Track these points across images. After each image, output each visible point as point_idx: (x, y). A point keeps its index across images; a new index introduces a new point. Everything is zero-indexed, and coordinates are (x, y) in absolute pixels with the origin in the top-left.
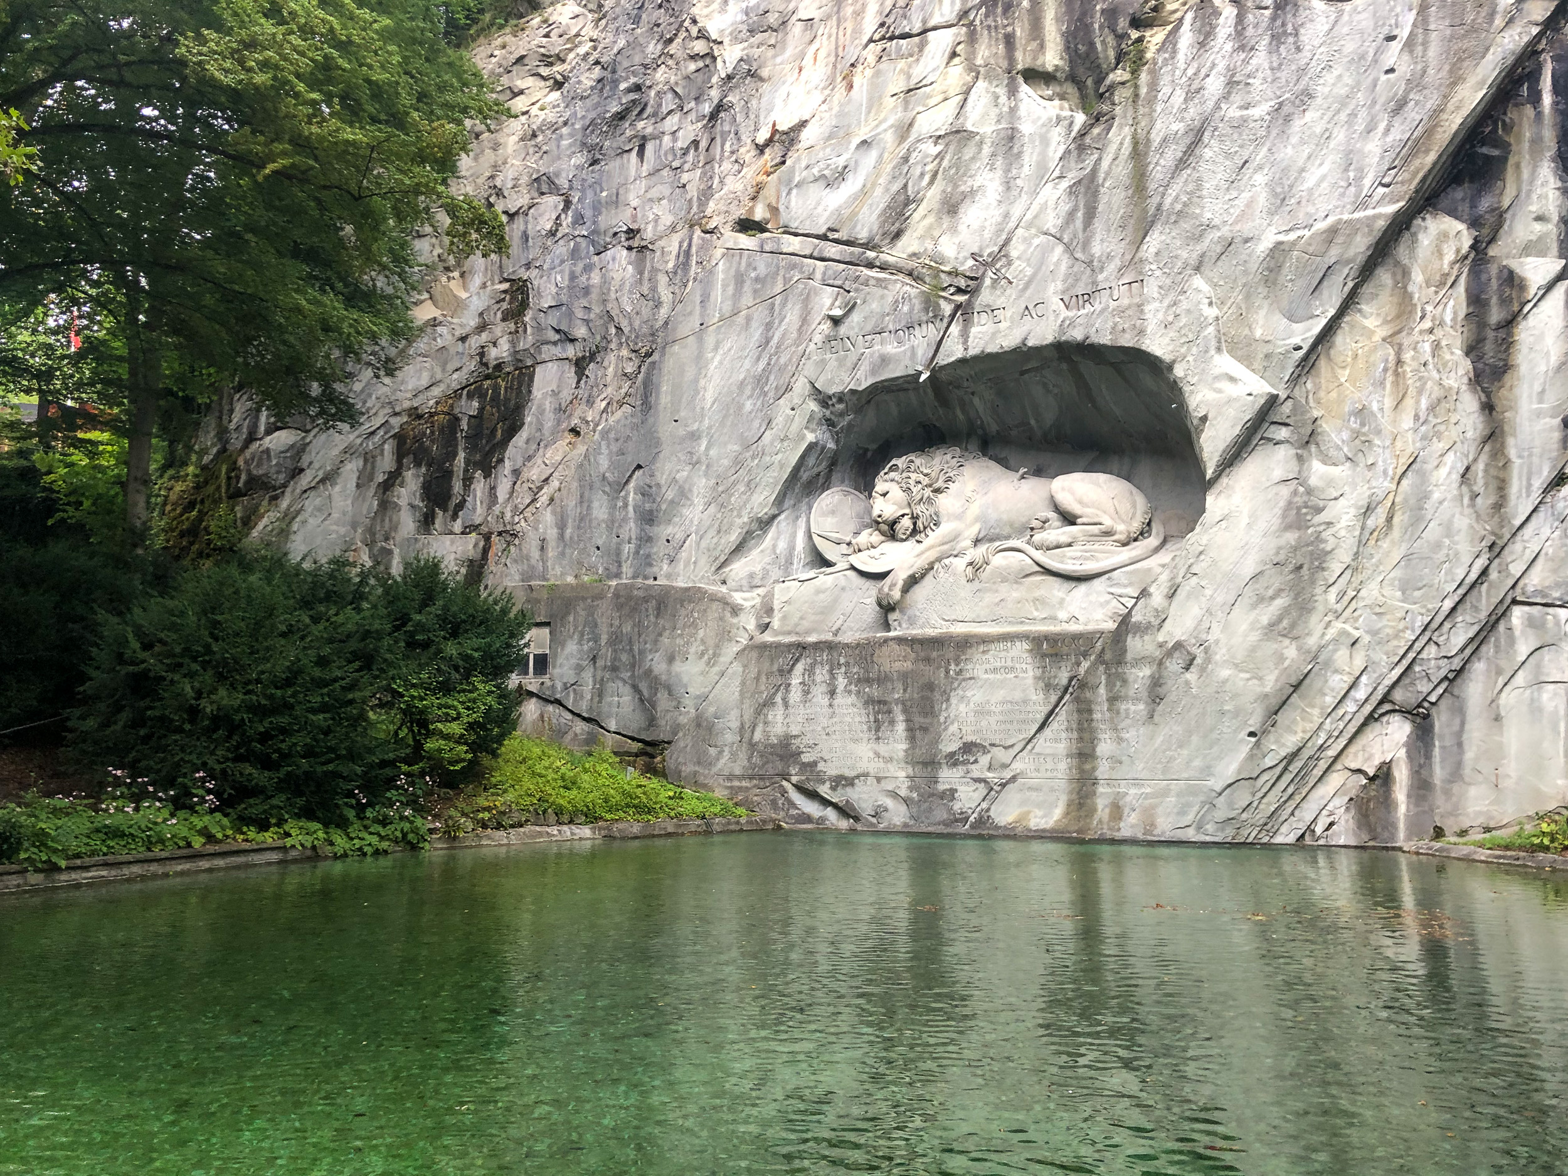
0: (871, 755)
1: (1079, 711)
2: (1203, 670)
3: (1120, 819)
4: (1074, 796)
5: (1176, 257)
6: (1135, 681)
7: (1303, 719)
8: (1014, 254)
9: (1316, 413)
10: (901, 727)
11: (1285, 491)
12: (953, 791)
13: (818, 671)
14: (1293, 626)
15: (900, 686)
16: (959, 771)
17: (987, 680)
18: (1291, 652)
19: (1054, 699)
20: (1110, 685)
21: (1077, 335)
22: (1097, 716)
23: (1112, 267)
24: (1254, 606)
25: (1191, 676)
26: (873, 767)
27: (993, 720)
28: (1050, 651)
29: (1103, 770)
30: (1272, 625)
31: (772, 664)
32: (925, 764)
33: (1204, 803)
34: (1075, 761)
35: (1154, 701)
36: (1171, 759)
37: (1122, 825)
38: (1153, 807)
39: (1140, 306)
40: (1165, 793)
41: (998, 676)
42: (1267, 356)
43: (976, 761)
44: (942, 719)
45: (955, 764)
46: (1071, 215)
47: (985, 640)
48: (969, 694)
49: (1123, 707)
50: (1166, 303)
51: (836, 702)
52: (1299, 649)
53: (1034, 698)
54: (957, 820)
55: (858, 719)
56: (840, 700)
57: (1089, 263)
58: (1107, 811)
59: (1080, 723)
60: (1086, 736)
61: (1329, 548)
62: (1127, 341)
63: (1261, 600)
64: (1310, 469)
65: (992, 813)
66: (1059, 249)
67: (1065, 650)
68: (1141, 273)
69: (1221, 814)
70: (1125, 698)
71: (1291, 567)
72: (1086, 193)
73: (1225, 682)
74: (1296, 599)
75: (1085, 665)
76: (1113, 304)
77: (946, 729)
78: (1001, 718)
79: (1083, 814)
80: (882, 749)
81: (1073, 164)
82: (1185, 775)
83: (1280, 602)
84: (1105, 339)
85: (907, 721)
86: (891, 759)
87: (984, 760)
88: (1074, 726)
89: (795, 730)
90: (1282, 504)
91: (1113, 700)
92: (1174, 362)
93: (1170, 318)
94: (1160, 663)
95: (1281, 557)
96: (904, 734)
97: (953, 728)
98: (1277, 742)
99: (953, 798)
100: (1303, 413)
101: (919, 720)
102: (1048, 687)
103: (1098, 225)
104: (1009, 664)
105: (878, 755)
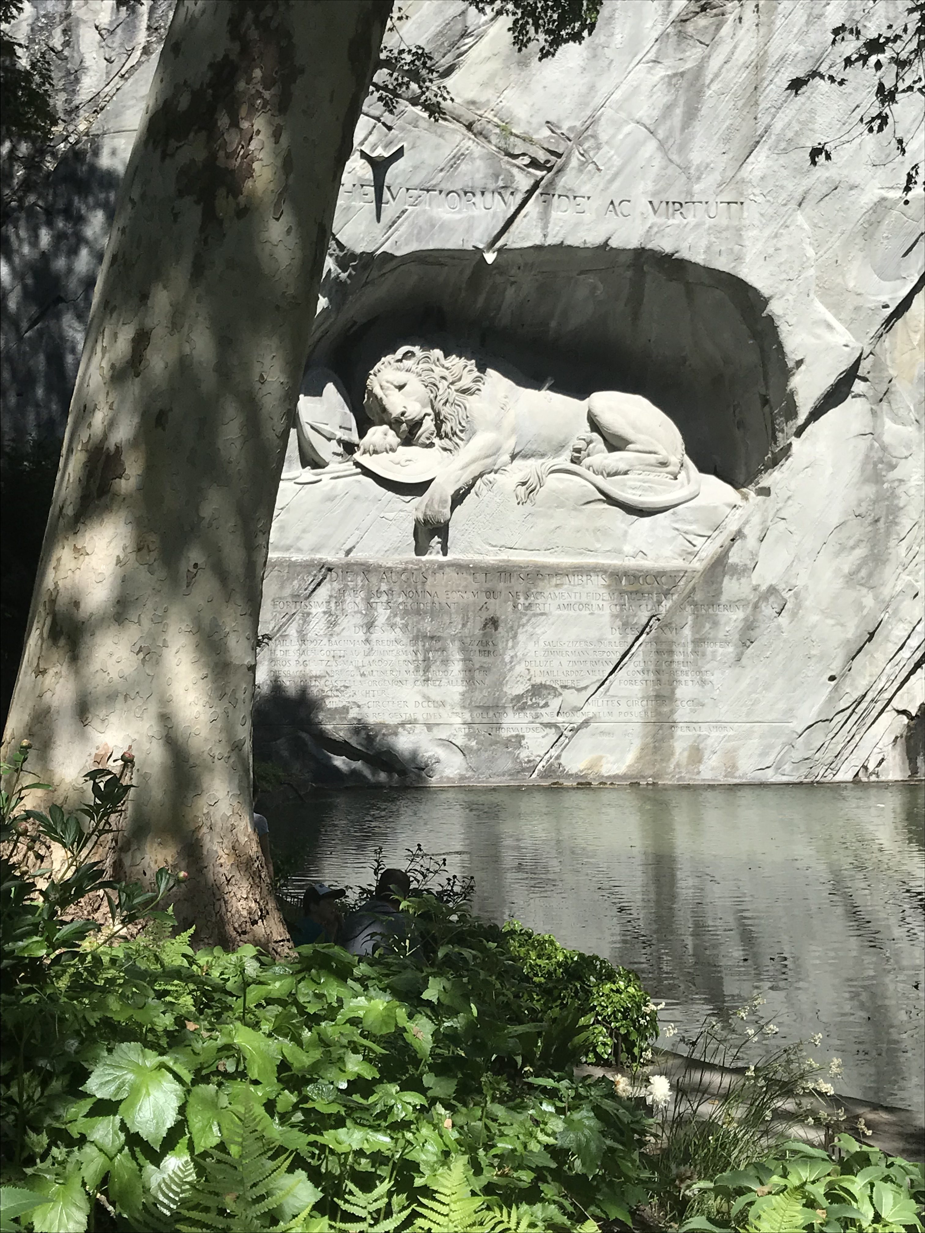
0: (419, 699)
1: (658, 652)
2: (794, 614)
3: (700, 761)
4: (649, 740)
5: (782, 187)
6: (726, 624)
7: (870, 664)
8: (603, 137)
9: (892, 372)
10: (456, 667)
11: (863, 444)
12: (519, 738)
13: (348, 599)
14: (870, 575)
15: (458, 620)
16: (529, 715)
17: (560, 616)
18: (869, 601)
19: (631, 638)
20: (697, 626)
21: (666, 245)
22: (678, 658)
23: (709, 181)
24: (837, 554)
25: (783, 620)
26: (421, 713)
27: (564, 660)
28: (630, 588)
29: (682, 713)
30: (852, 574)
31: (282, 587)
32: (486, 708)
33: (784, 744)
34: (652, 704)
35: (744, 644)
36: (756, 702)
37: (702, 768)
38: (735, 750)
39: (738, 230)
40: (749, 735)
41: (572, 613)
42: (857, 309)
43: (546, 705)
44: (507, 659)
45: (523, 708)
46: (669, 108)
47: (557, 572)
48: (539, 631)
49: (709, 649)
50: (767, 232)
51: (374, 637)
52: (876, 598)
53: (611, 637)
54: (524, 770)
55: (404, 657)
56: (377, 634)
57: (685, 169)
58: (686, 754)
59: (658, 663)
60: (665, 678)
61: (901, 505)
62: (722, 264)
63: (843, 548)
64: (883, 425)
65: (562, 761)
66: (652, 145)
67: (646, 587)
68: (742, 194)
69: (796, 755)
70: (714, 641)
71: (870, 519)
72: (688, 90)
73: (814, 626)
74: (872, 550)
75: (667, 604)
76: (709, 222)
77: (511, 669)
78: (574, 658)
79: (658, 758)
80: (432, 691)
81: (670, 51)
82: (769, 718)
83: (860, 552)
84: (699, 258)
85: (464, 660)
86: (443, 704)
87: (555, 704)
88: (652, 667)
89: (314, 669)
90: (861, 457)
91: (699, 642)
92: (770, 298)
93: (771, 251)
94: (756, 606)
95: (862, 510)
96: (461, 676)
97: (520, 669)
98: (851, 685)
99: (520, 746)
100: (881, 371)
101: (478, 660)
102: (626, 625)
103: (699, 128)
104: (584, 600)
105: (428, 699)
